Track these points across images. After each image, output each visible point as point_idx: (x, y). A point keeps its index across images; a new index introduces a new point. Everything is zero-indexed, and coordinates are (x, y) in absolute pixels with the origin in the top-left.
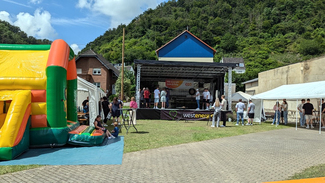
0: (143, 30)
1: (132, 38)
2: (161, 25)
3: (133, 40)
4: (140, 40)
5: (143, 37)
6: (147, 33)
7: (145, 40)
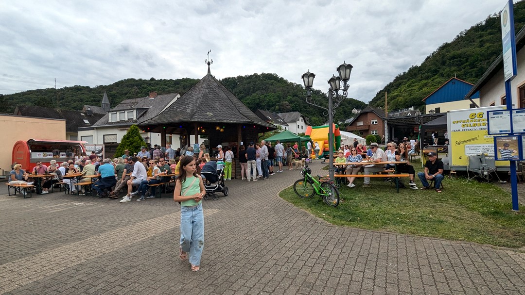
0: (436, 69)
1: (423, 79)
2: (459, 59)
3: (424, 82)
4: (432, 80)
5: (436, 76)
6: (441, 71)
7: (439, 79)
